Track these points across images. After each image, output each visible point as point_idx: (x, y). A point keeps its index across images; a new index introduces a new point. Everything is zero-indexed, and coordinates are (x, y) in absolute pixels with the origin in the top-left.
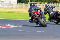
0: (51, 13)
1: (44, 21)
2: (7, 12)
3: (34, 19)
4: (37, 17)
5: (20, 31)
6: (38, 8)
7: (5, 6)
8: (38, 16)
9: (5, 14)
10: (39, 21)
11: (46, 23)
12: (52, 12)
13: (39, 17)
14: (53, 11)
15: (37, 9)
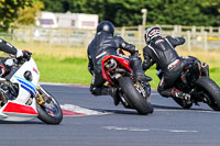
0: (170, 66)
1: (143, 91)
2: (63, 58)
3: (106, 84)
4: (118, 76)
5: (109, 128)
6: (124, 45)
7: (56, 36)
8: (121, 73)
9: (54, 66)
10: (122, 92)
11: (149, 100)
12: (177, 61)
13: (125, 75)
14: (178, 58)
15: (121, 47)
